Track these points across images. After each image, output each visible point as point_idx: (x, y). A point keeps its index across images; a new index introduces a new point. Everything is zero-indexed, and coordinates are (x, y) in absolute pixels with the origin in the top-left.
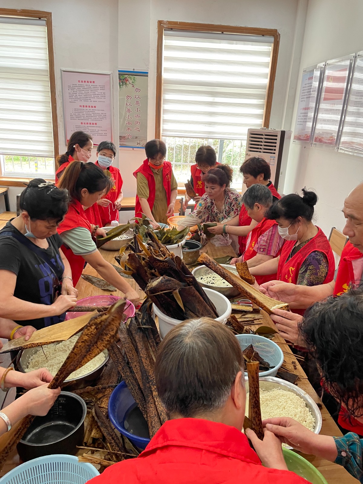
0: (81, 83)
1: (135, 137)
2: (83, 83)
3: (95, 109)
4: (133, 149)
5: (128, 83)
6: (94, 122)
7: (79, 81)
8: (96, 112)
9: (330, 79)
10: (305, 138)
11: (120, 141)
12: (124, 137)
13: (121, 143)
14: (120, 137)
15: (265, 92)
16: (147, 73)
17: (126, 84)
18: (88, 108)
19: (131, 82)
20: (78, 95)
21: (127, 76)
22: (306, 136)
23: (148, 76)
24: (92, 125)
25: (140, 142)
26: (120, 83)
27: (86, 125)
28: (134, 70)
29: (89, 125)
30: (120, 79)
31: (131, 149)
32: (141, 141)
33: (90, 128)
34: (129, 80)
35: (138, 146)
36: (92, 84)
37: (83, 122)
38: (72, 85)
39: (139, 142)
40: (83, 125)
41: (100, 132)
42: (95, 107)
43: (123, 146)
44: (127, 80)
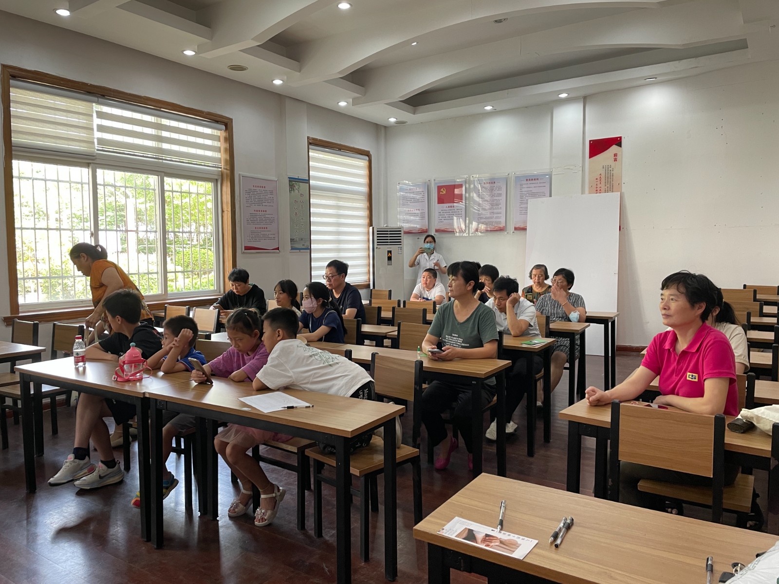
0: (255, 188)
1: (301, 239)
2: (257, 188)
3: (266, 213)
4: (300, 251)
5: (295, 189)
6: (265, 226)
7: (254, 186)
8: (267, 216)
11: (291, 244)
12: (294, 239)
13: (292, 246)
14: (291, 239)
18: (260, 212)
19: (297, 187)
20: (252, 199)
21: (294, 182)
23: (309, 183)
24: (263, 230)
26: (289, 189)
27: (259, 230)
28: (298, 177)
29: (261, 230)
30: (290, 185)
31: (298, 251)
32: (305, 242)
33: (262, 233)
35: (303, 247)
36: (263, 189)
37: (257, 226)
38: (248, 190)
39: (304, 244)
40: (257, 230)
41: (270, 236)
42: (266, 211)
43: (292, 249)
44: (295, 186)
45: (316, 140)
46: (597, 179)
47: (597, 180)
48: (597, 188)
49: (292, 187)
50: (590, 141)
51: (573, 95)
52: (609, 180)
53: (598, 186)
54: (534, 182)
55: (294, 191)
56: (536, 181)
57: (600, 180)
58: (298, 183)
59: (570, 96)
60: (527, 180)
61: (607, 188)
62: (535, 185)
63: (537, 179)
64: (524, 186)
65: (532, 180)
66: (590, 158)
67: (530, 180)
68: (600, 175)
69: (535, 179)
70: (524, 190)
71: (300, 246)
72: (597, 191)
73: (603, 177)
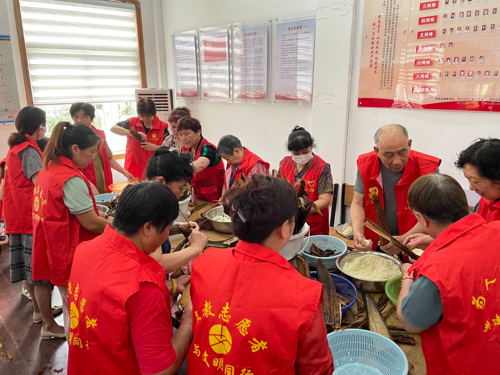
1: (5, 110)
4: (4, 124)
9: (208, 44)
10: (191, 95)
15: (136, 55)
16: (9, 36)
22: (192, 93)
23: (10, 40)
25: (12, 115)
31: (2, 124)
32: (13, 113)
35: (10, 119)
39: (10, 115)
46: (374, 24)
47: (374, 27)
48: (373, 39)
52: (391, 25)
53: (376, 37)
54: (296, 31)
56: (299, 31)
57: (379, 26)
60: (289, 29)
61: (387, 40)
63: (300, 27)
64: (287, 38)
65: (295, 28)
67: (292, 28)
68: (380, 17)
69: (298, 28)
70: (286, 43)
72: (374, 44)
73: (383, 20)
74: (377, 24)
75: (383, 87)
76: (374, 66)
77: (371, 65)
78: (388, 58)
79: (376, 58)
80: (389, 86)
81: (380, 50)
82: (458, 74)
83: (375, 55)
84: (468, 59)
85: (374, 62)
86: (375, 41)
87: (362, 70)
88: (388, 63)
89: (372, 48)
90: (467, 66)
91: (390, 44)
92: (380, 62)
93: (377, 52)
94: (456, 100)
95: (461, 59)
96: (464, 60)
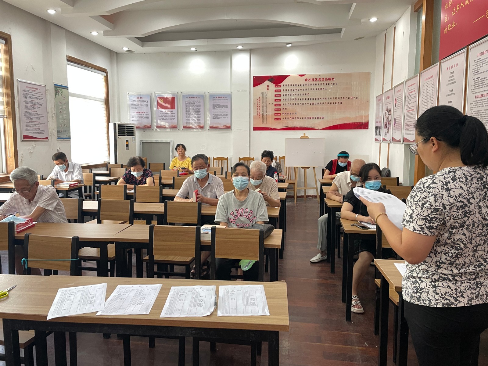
5: (59, 93)
11: (58, 134)
12: (59, 131)
13: (58, 136)
14: (58, 131)
16: (68, 87)
17: (58, 93)
19: (60, 92)
21: (58, 88)
26: (55, 93)
28: (61, 84)
30: (55, 90)
31: (63, 140)
34: (60, 91)
35: (66, 137)
39: (66, 134)
43: (59, 138)
44: (59, 91)
45: (71, 57)
48: (258, 105)
49: (57, 92)
50: (254, 77)
51: (245, 48)
52: (264, 101)
53: (259, 104)
54: (221, 99)
55: (58, 95)
56: (222, 99)
58: (61, 89)
59: (244, 48)
60: (217, 97)
61: (263, 106)
62: (222, 101)
63: (223, 97)
64: (215, 101)
65: (220, 97)
66: (254, 87)
67: (218, 97)
68: (260, 97)
69: (222, 97)
70: (215, 103)
71: (64, 136)
72: (258, 107)
73: (261, 98)
74: (259, 100)
75: (263, 123)
76: (259, 115)
77: (258, 115)
78: (264, 112)
79: (260, 112)
80: (265, 122)
81: (261, 109)
82: (289, 118)
83: (259, 111)
84: (292, 114)
85: (259, 113)
86: (259, 106)
87: (254, 116)
88: (264, 114)
89: (258, 108)
90: (292, 116)
91: (265, 108)
92: (261, 113)
93: (259, 110)
94: (289, 127)
95: (289, 114)
96: (291, 114)
